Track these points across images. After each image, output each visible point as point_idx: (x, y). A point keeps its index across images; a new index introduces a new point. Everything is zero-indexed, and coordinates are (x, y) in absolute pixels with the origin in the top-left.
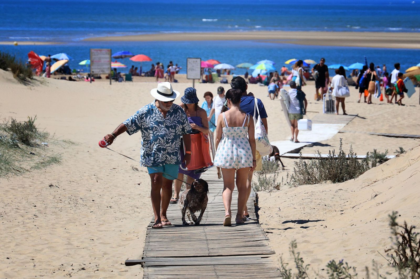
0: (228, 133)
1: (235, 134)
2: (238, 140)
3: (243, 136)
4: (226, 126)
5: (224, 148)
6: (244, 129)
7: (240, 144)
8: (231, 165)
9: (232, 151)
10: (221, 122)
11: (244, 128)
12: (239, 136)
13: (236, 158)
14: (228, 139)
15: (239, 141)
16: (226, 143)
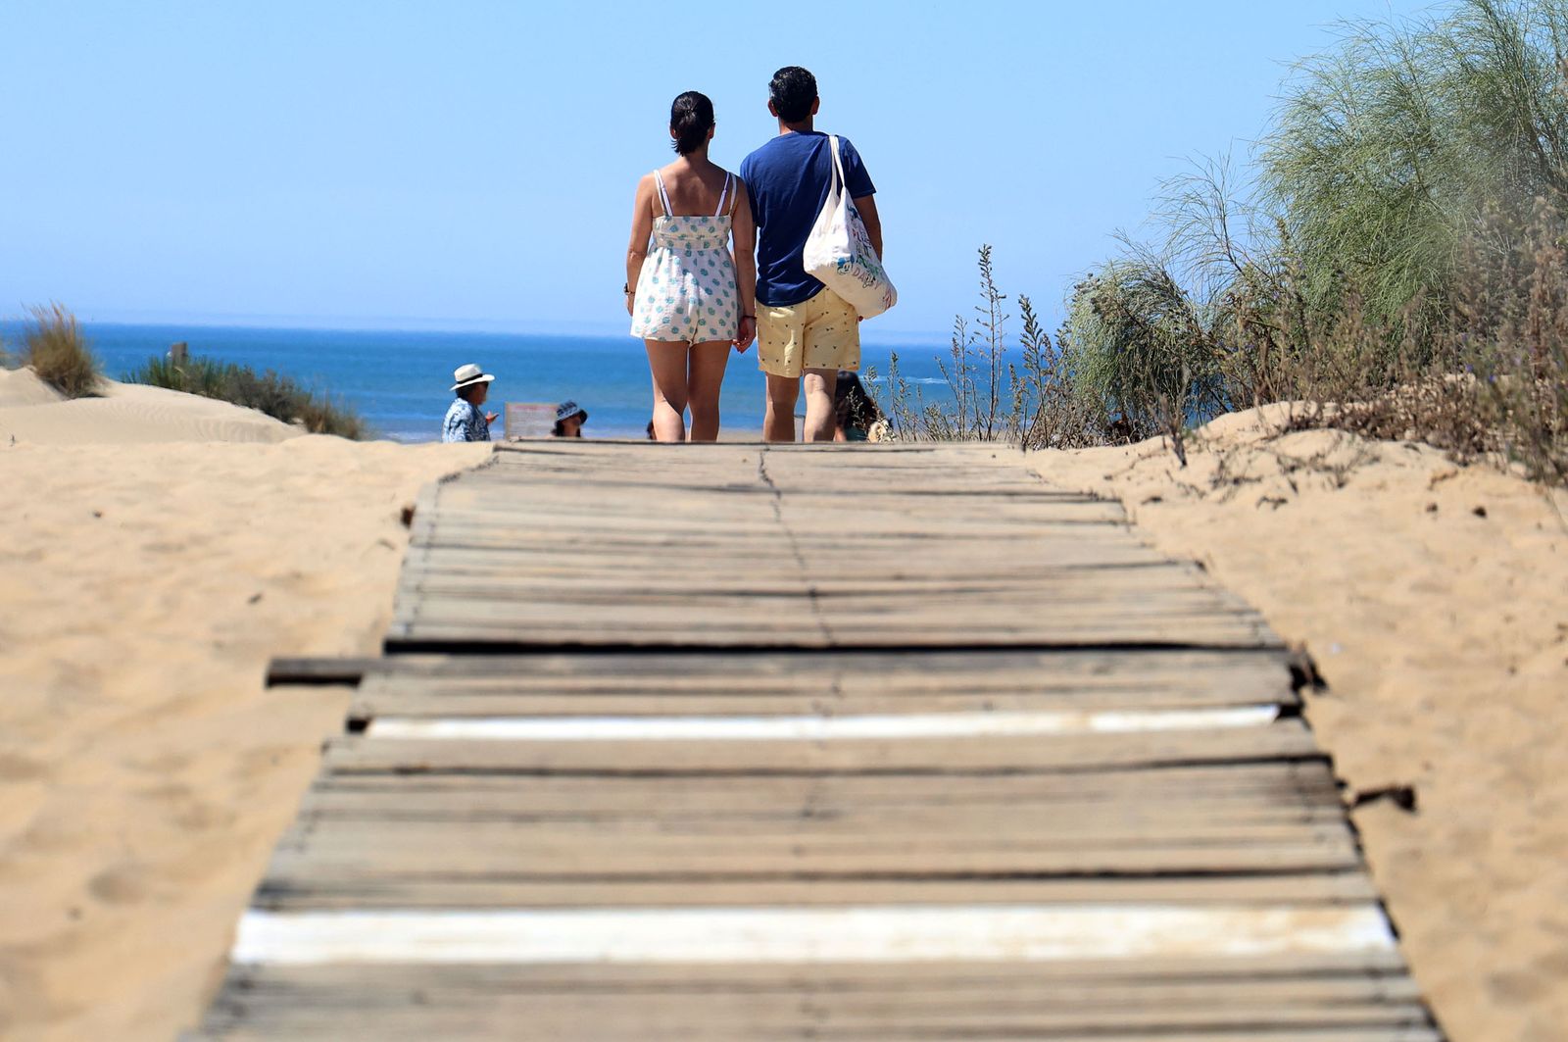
0: (670, 234)
1: (692, 236)
2: (702, 255)
3: (717, 242)
4: (667, 215)
5: (655, 280)
6: (720, 223)
7: (707, 267)
8: (678, 329)
9: (683, 288)
10: (649, 200)
11: (722, 220)
12: (706, 245)
13: (693, 309)
14: (672, 253)
15: (705, 258)
16: (662, 262)
